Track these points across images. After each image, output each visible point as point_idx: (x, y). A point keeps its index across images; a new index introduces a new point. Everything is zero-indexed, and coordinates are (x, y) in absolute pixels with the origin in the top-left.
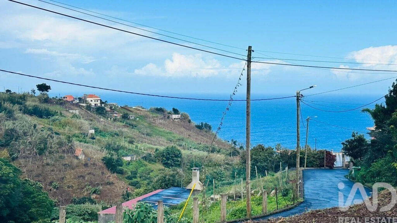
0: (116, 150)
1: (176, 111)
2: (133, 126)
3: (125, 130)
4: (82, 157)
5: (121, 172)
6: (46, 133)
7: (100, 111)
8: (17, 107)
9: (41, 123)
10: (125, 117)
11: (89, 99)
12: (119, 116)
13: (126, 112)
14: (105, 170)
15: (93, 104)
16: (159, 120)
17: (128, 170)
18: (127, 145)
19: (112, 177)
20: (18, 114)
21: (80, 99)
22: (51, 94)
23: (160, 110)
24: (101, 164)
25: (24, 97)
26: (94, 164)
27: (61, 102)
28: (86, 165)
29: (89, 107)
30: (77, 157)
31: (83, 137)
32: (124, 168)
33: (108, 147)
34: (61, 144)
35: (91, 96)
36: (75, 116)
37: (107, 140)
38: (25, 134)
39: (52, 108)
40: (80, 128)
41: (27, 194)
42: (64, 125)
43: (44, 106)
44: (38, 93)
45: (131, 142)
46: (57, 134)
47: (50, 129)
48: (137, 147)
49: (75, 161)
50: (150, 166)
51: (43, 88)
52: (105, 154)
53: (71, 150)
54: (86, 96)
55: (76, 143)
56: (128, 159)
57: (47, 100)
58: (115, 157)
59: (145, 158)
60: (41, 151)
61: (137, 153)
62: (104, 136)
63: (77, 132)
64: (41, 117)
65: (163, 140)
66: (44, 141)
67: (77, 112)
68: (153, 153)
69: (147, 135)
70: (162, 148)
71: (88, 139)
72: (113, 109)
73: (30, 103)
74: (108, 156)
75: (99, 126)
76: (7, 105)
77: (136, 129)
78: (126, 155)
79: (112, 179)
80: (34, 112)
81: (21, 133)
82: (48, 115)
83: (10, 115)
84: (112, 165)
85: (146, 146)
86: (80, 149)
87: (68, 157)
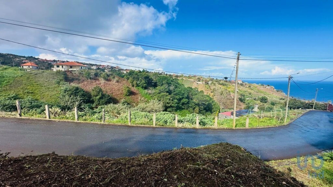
1: (269, 86)
2: (252, 89)
3: (249, 90)
5: (244, 102)
6: (223, 90)
7: (241, 85)
8: (217, 83)
9: (222, 87)
10: (249, 87)
12: (248, 86)
14: (239, 101)
15: (240, 83)
16: (261, 88)
17: (247, 102)
18: (248, 95)
20: (217, 85)
22: (228, 80)
23: (262, 85)
24: (238, 99)
25: (220, 80)
27: (230, 82)
29: (238, 83)
30: (231, 97)
33: (241, 95)
34: (227, 93)
36: (233, 86)
39: (227, 83)
40: (234, 89)
42: (229, 88)
43: (225, 83)
44: (224, 79)
46: (226, 90)
50: (256, 102)
51: (226, 78)
53: (230, 95)
55: (231, 93)
56: (248, 99)
57: (226, 81)
58: (243, 98)
59: (254, 99)
61: (251, 97)
62: (241, 92)
63: (232, 90)
65: (261, 94)
68: (257, 98)
70: (261, 97)
73: (221, 82)
74: (241, 97)
75: (240, 89)
76: (215, 82)
77: (252, 90)
78: (248, 98)
79: (241, 104)
80: (223, 84)
81: (217, 89)
82: (226, 85)
83: (215, 84)
84: (241, 100)
85: (255, 96)
86: (232, 95)
87: (228, 97)
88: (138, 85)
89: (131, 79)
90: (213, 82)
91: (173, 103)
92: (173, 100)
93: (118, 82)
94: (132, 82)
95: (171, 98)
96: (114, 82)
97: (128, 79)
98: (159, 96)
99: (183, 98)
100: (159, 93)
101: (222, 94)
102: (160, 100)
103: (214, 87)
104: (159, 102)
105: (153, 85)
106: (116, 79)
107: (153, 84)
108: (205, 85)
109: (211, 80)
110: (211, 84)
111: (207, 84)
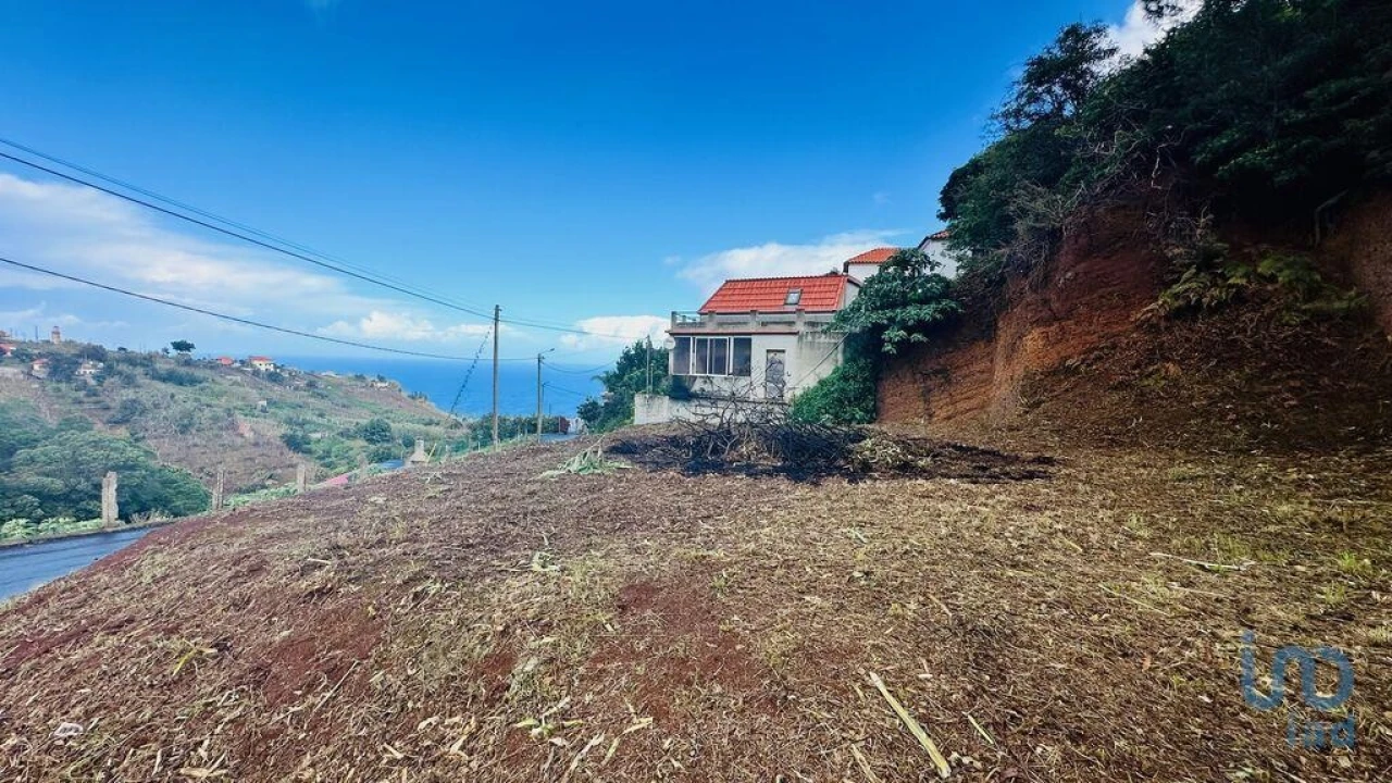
0: (302, 425)
1: (382, 379)
2: (323, 397)
3: (311, 400)
4: (249, 435)
5: (309, 452)
6: (190, 405)
7: (273, 377)
8: (139, 370)
9: (182, 393)
10: (311, 385)
11: (256, 363)
12: (302, 384)
13: (312, 378)
14: (286, 450)
15: (263, 368)
16: (359, 389)
17: (319, 449)
18: (315, 418)
19: (296, 458)
20: (141, 380)
21: (242, 362)
22: (194, 354)
23: (360, 377)
24: (279, 442)
25: (150, 358)
26: (268, 443)
27: (212, 365)
28: (256, 444)
29: (256, 373)
30: (242, 435)
31: (250, 410)
32: (313, 446)
33: (289, 421)
34: (215, 419)
36: (235, 383)
37: (285, 413)
38: (156, 406)
39: (199, 373)
40: (244, 398)
41: (166, 483)
42: (219, 395)
43: (183, 370)
44: (173, 353)
45: (321, 415)
46: (208, 406)
47: (196, 400)
48: (329, 421)
49: (239, 441)
50: (348, 443)
51: (179, 346)
52: (284, 430)
53: (233, 426)
54: (252, 358)
55: (239, 417)
56: (318, 435)
57: (188, 363)
58: (300, 434)
59: (342, 434)
60: (184, 429)
61: (330, 428)
62: (280, 408)
63: (240, 403)
64: (181, 384)
65: (365, 412)
66: (188, 415)
67: (239, 378)
68: (353, 428)
69: (344, 406)
70: (364, 422)
71: (256, 413)
72: (293, 376)
73: (161, 366)
74: (290, 432)
75: (275, 397)
76: (123, 367)
77: (326, 400)
78: (315, 431)
79: (295, 461)
80: (170, 378)
81: (149, 405)
82: (193, 381)
83: (129, 381)
84: (294, 444)
85: (341, 420)
86: (246, 427)
87: (227, 437)
90: (108, 367)
101: (185, 426)
103: (129, 394)
108: (51, 386)
109: (96, 354)
110: (99, 378)
111: (69, 379)
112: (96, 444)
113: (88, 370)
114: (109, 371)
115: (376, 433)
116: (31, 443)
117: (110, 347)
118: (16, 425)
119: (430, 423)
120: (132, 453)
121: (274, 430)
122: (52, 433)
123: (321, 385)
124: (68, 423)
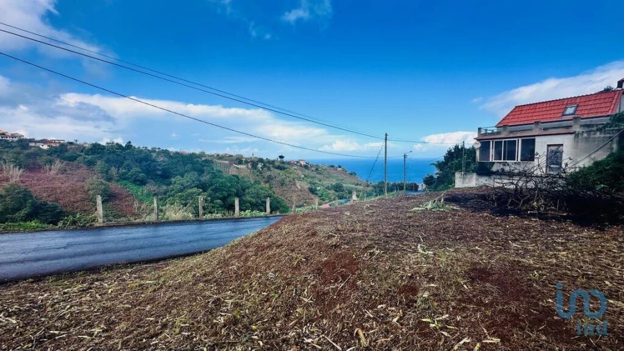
0: (314, 184)
1: (340, 167)
2: (321, 174)
3: (317, 175)
4: (299, 187)
5: (316, 194)
6: (284, 177)
7: (306, 167)
8: (271, 166)
9: (282, 172)
10: (317, 169)
11: (301, 162)
12: (314, 169)
13: (317, 167)
14: (310, 193)
15: (303, 164)
16: (332, 171)
17: (320, 193)
18: (318, 182)
19: (313, 196)
20: (272, 169)
21: (297, 162)
22: (285, 160)
23: (332, 166)
24: (308, 190)
25: (273, 161)
26: (304, 190)
27: (289, 163)
28: (301, 191)
29: (301, 165)
30: (297, 187)
31: (299, 179)
32: (318, 192)
33: (310, 183)
34: (290, 181)
35: (302, 160)
36: (295, 169)
37: (309, 180)
38: (275, 177)
39: (286, 166)
40: (298, 175)
41: (278, 202)
42: (291, 173)
43: (282, 165)
44: (279, 159)
45: (320, 181)
46: (288, 177)
47: (285, 175)
48: (322, 183)
49: (297, 189)
50: (329, 191)
51: (281, 157)
52: (309, 186)
53: (295, 184)
54: (300, 160)
55: (296, 181)
56: (319, 188)
57: (283, 163)
58: (314, 187)
59: (327, 188)
60: (282, 185)
61: (323, 186)
62: (308, 178)
63: (296, 176)
64: (281, 170)
65: (334, 180)
66: (283, 180)
67: (296, 167)
68: (330, 186)
69: (327, 177)
70: (334, 184)
71: (301, 179)
72: (312, 166)
73: (277, 164)
74: (311, 187)
75: (306, 174)
76: (267, 165)
80: (279, 168)
82: (284, 169)
83: (269, 169)
84: (312, 191)
85: (327, 183)
86: (298, 184)
87: (293, 187)
88: (123, 177)
89: (100, 164)
90: (264, 165)
91: (213, 207)
92: (212, 202)
93: (63, 171)
94: (107, 172)
95: (209, 198)
96: (52, 172)
97: (91, 164)
98: (181, 196)
99: (229, 195)
100: (181, 191)
102: (185, 205)
103: (269, 173)
104: (185, 208)
105: (158, 175)
106: (58, 164)
107: (159, 173)
108: (252, 171)
109: (261, 160)
110: (262, 168)
111: (256, 169)
112: (262, 189)
113: (260, 166)
114: (264, 166)
115: (338, 188)
116: (248, 188)
117: (265, 159)
118: (245, 182)
119: (357, 185)
120: (270, 192)
121: (306, 186)
122: (252, 185)
123: (320, 169)
124: (256, 182)
